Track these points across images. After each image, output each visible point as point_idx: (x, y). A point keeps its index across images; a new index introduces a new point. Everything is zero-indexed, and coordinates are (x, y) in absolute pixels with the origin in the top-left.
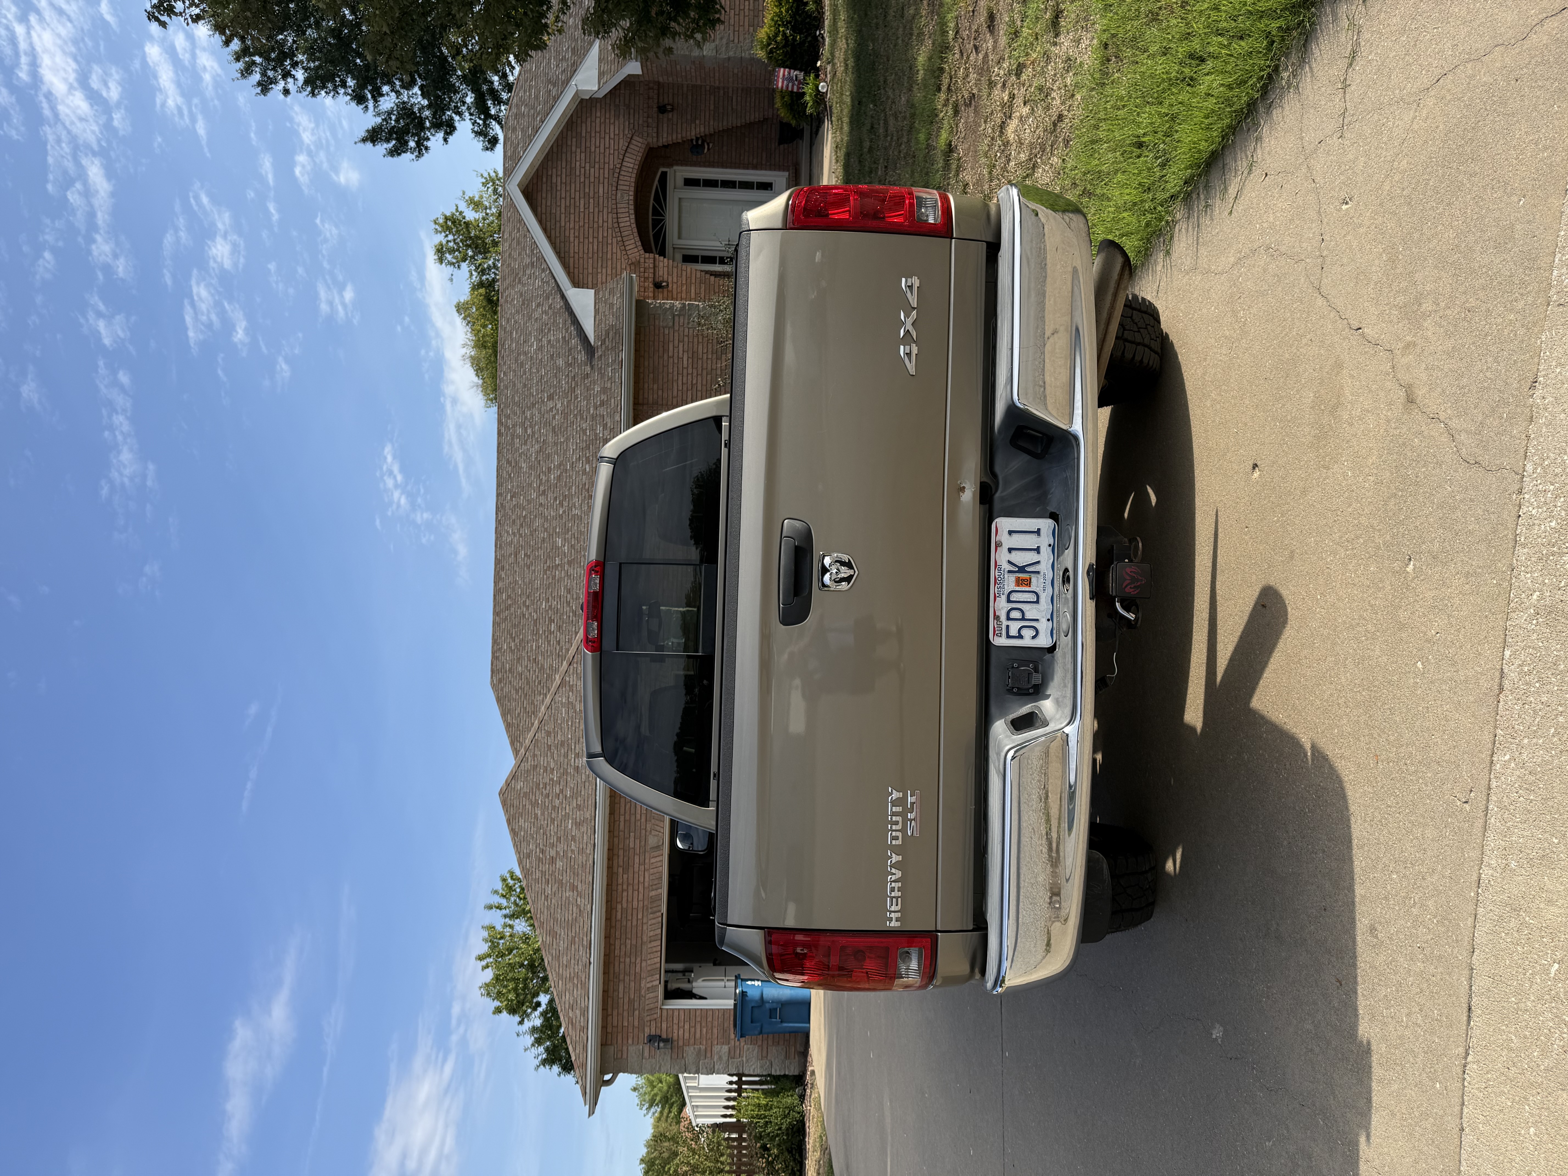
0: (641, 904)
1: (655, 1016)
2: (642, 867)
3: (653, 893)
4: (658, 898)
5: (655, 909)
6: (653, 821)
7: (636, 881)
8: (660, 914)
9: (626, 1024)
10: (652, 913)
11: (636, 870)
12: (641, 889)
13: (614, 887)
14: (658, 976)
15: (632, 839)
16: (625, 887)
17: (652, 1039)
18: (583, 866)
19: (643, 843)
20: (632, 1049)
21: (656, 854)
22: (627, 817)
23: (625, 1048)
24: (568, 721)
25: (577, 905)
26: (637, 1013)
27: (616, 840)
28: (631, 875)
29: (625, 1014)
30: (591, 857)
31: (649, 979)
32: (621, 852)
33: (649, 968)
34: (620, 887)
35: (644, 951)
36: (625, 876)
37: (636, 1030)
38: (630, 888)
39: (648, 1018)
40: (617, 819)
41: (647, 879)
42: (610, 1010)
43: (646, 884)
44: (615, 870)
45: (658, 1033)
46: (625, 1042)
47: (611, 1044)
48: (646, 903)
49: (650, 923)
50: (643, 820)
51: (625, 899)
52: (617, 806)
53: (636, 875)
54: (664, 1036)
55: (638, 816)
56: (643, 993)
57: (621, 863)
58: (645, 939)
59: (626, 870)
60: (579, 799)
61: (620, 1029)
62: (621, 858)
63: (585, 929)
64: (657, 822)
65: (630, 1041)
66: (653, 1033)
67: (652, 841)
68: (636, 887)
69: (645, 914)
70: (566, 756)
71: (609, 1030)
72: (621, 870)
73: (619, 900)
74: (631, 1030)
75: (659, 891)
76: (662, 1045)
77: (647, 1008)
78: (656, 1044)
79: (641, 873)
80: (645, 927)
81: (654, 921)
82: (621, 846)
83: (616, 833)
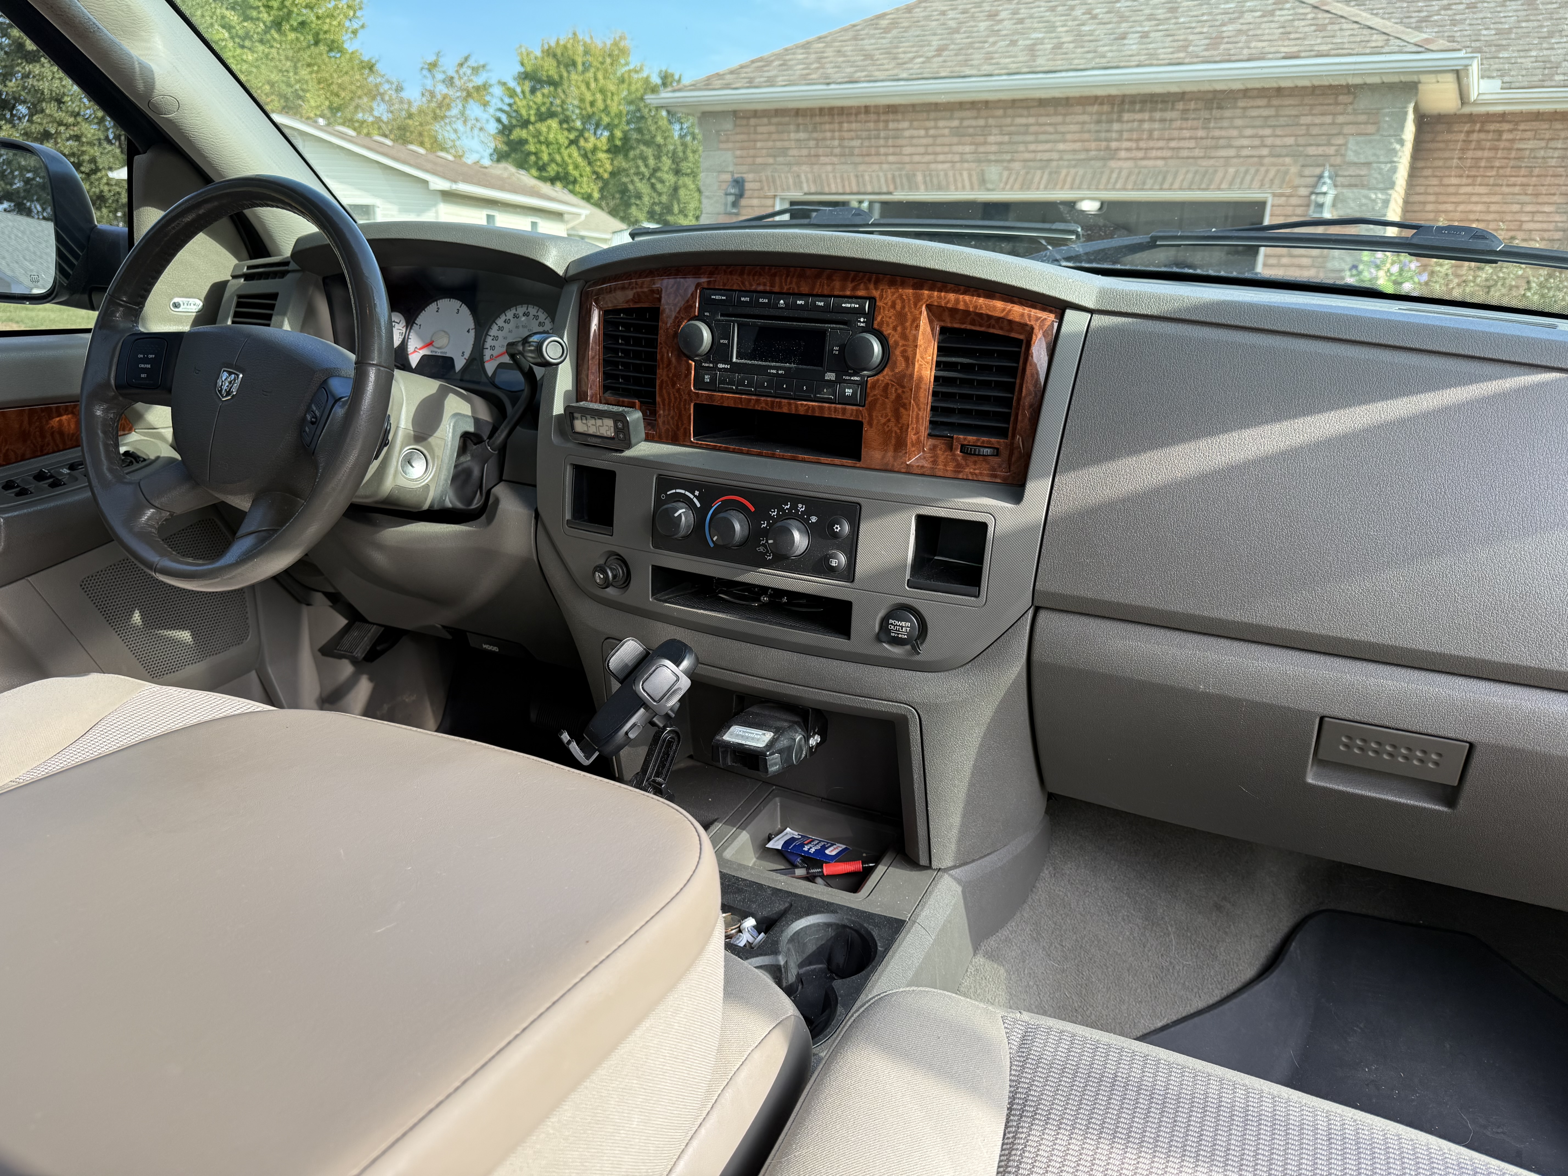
0: (907, 159)
1: (766, 188)
2: (957, 158)
3: (919, 178)
4: (912, 186)
5: (898, 181)
6: (1022, 172)
7: (938, 149)
8: (891, 188)
9: (759, 145)
10: (894, 177)
11: (956, 149)
12: (927, 158)
13: (933, 115)
14: (813, 190)
15: (999, 139)
16: (932, 132)
17: (739, 183)
18: (966, 63)
19: (992, 157)
20: (729, 156)
21: (974, 179)
22: (1033, 129)
23: (730, 145)
24: (1210, 14)
25: (914, 58)
26: (771, 160)
27: (1000, 112)
28: (947, 140)
29: (770, 144)
30: (974, 72)
31: (810, 176)
32: (981, 122)
33: (824, 176)
34: (932, 124)
35: (845, 167)
36: (946, 131)
37: (750, 160)
38: (930, 141)
39: (764, 178)
40: (1033, 111)
41: (940, 166)
42: (775, 120)
43: (933, 166)
44: (957, 114)
45: (747, 194)
46: (738, 145)
47: (735, 125)
48: (908, 167)
49: (881, 174)
50: (1027, 156)
51: (915, 133)
52: (1051, 110)
53: (946, 149)
54: (743, 202)
55: (1032, 147)
56: (795, 168)
57: (966, 123)
58: (861, 168)
59: (957, 132)
60: (1072, 45)
61: (752, 136)
62: (973, 123)
63: (877, 73)
64: (1020, 179)
65: (738, 153)
66: (748, 186)
67: (993, 172)
68: (930, 149)
69: (894, 166)
70: (1151, 17)
71: (753, 121)
72: (956, 123)
73: (915, 124)
74: (752, 152)
75: (922, 187)
76: (731, 199)
77: (776, 175)
78: (733, 191)
79: (949, 157)
80: (876, 167)
81: (883, 180)
82: (991, 121)
83: (1010, 112)
